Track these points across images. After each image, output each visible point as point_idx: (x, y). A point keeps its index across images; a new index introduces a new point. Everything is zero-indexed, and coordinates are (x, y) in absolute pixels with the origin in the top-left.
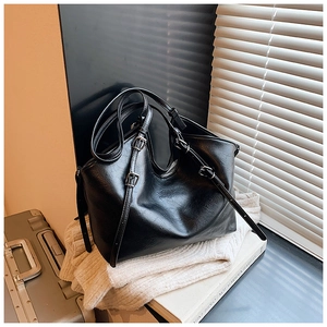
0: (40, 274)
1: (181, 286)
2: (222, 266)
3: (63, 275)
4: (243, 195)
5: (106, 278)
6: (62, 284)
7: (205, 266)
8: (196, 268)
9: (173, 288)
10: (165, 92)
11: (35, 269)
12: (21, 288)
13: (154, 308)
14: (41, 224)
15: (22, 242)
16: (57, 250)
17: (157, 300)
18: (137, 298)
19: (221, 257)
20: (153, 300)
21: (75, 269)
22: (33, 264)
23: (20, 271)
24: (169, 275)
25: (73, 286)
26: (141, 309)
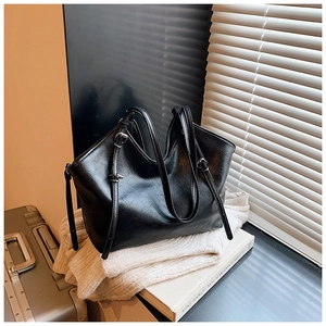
0: (34, 266)
1: (171, 277)
2: (211, 259)
3: (57, 268)
4: (233, 195)
5: (100, 268)
6: (55, 276)
7: (196, 259)
8: (187, 261)
9: (164, 278)
10: (161, 102)
11: (30, 261)
12: (16, 279)
13: (145, 297)
14: (36, 219)
15: (17, 236)
16: (51, 244)
17: (148, 289)
18: (130, 288)
19: (211, 250)
20: (144, 289)
21: (69, 260)
22: (27, 256)
23: (15, 263)
24: (161, 266)
25: (66, 278)
26: (133, 298)
